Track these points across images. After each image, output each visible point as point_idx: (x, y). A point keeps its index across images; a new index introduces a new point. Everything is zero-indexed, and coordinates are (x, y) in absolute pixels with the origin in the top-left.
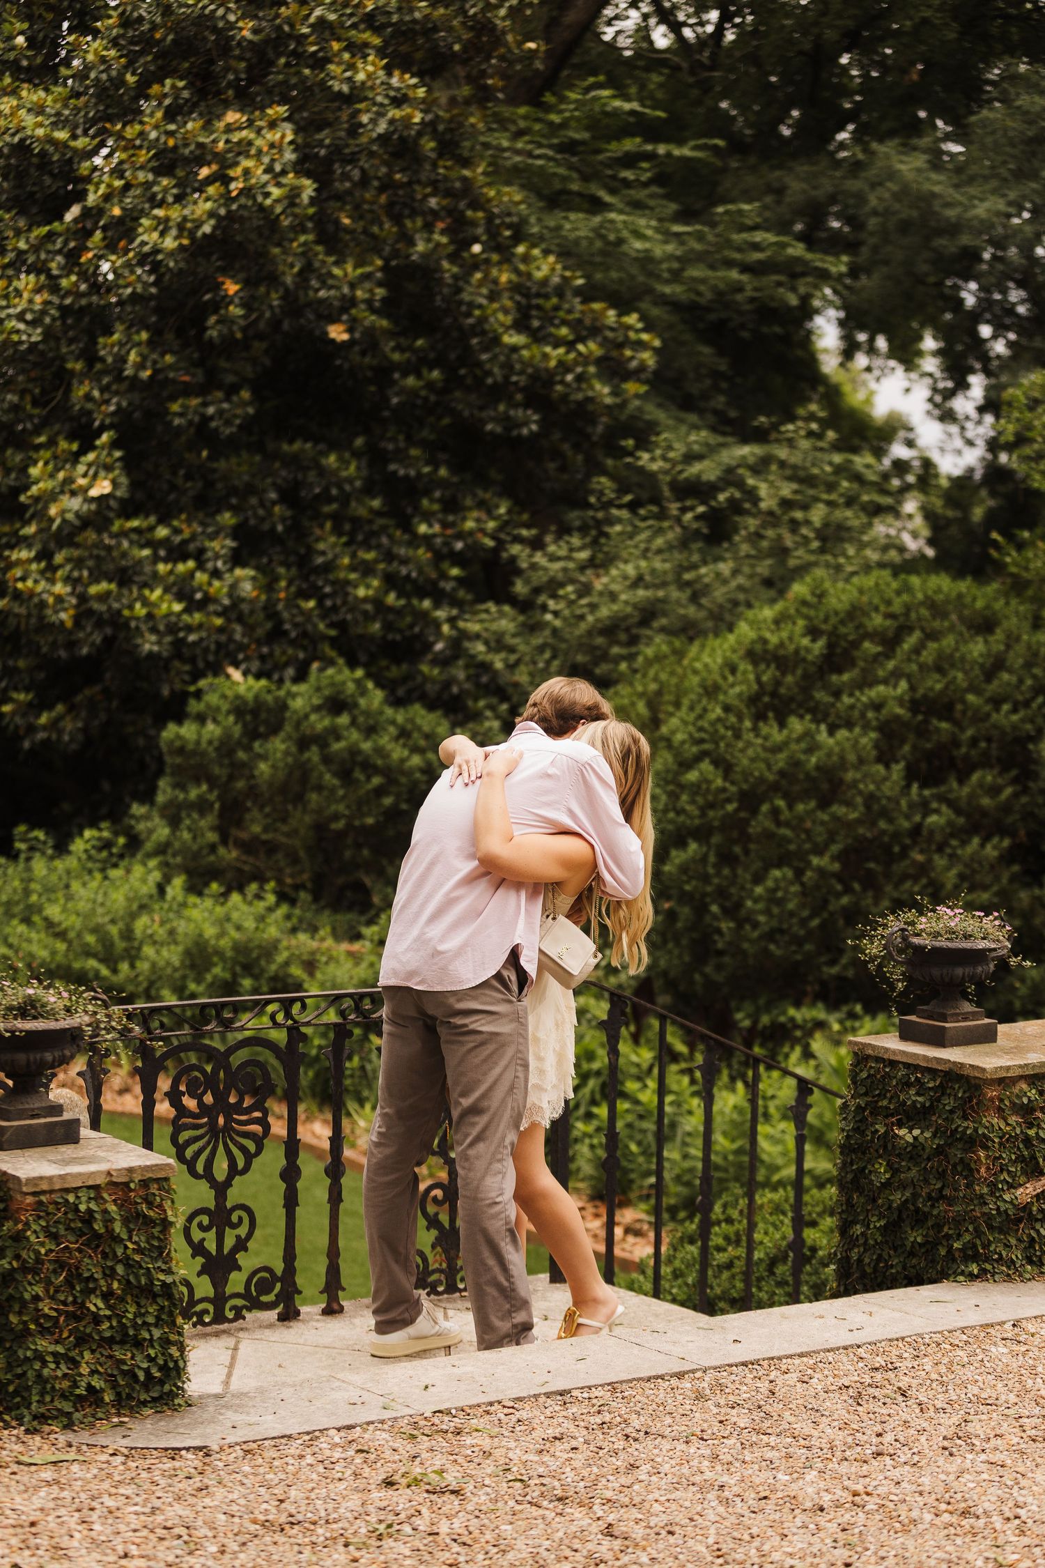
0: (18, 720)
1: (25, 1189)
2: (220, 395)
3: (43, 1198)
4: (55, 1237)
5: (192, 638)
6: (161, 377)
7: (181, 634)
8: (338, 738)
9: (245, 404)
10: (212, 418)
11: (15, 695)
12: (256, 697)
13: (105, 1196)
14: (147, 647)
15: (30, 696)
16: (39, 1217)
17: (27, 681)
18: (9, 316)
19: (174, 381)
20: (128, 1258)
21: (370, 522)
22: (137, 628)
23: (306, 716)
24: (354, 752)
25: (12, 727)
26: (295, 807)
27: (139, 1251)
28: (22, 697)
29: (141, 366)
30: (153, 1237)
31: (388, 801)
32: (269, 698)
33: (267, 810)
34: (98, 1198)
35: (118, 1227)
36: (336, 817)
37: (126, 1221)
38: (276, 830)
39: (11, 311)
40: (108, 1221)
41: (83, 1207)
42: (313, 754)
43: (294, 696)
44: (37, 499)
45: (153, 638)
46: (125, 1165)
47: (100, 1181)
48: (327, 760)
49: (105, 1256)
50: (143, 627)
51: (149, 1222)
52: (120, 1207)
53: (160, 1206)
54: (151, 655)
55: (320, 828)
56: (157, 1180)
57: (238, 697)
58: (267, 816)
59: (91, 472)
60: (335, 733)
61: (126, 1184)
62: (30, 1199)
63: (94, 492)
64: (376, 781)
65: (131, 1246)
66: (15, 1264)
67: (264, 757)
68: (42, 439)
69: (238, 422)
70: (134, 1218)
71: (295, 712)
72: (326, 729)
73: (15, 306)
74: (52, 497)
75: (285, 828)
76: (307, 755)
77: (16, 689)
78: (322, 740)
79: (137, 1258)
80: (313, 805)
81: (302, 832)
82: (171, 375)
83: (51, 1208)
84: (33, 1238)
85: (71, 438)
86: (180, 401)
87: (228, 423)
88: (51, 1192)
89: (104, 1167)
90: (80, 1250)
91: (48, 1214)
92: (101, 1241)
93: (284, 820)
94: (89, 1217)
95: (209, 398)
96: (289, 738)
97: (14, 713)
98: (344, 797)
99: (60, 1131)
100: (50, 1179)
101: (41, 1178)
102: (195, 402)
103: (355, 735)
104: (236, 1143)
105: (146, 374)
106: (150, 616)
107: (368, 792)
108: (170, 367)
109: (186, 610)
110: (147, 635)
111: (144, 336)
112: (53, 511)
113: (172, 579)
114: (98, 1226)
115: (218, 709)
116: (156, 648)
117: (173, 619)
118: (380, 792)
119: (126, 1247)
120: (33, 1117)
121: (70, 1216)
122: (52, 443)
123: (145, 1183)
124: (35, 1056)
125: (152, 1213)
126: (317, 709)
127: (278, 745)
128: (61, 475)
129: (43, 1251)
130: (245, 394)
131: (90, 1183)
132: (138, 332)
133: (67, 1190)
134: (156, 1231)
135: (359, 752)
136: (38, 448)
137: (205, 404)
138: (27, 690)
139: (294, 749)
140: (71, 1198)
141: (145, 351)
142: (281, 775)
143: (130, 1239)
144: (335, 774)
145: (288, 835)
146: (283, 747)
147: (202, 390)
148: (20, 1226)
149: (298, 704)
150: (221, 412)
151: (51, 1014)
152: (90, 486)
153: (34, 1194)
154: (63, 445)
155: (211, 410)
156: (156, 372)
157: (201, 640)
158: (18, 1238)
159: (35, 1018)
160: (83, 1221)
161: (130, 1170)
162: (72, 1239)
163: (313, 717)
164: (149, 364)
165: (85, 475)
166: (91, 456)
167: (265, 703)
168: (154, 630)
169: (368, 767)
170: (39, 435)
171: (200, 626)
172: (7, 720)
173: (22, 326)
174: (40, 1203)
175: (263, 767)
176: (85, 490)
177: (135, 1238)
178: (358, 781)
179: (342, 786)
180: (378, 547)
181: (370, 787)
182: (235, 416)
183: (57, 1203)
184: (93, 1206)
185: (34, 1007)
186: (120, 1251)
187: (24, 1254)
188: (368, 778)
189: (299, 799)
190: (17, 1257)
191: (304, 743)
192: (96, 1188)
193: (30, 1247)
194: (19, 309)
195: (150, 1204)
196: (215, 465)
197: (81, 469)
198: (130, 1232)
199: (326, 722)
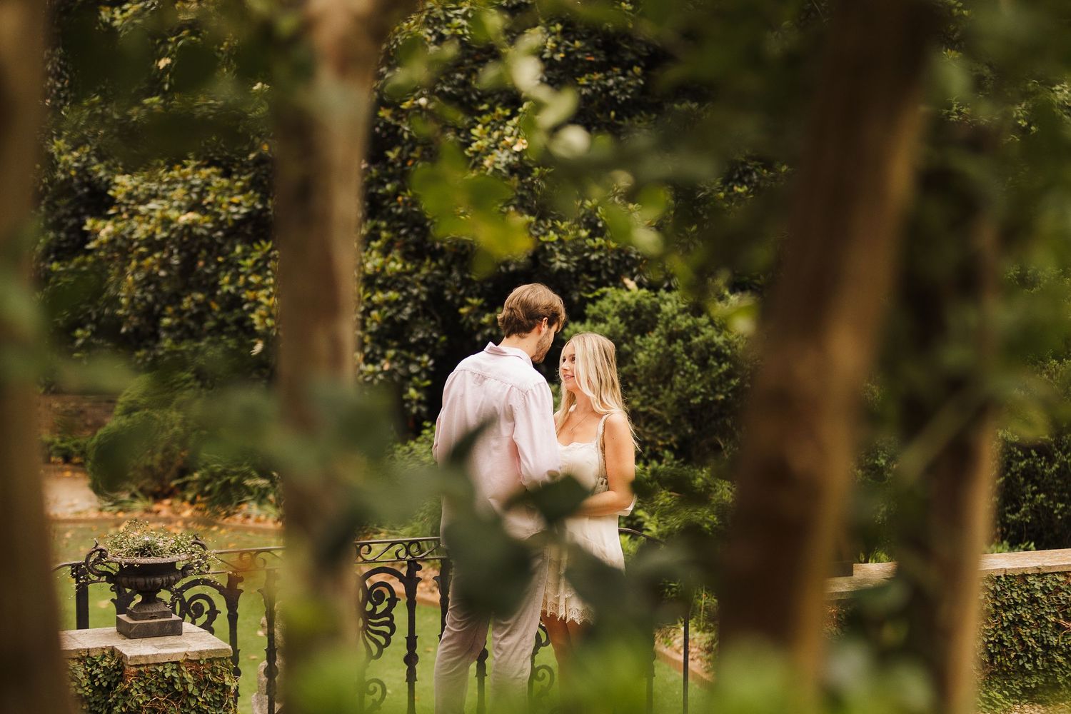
0: (472, 319)
1: (129, 663)
2: (617, 70)
3: (142, 669)
4: (149, 693)
5: (594, 257)
6: (572, 58)
7: (586, 254)
8: (698, 333)
9: (636, 77)
10: (611, 88)
11: (470, 300)
12: (638, 303)
13: (183, 668)
14: (558, 264)
15: (481, 301)
16: (140, 681)
17: (479, 290)
18: (456, 15)
19: (582, 61)
20: (199, 707)
21: (744, 164)
22: (551, 250)
23: (674, 317)
24: (709, 344)
25: (467, 325)
26: (665, 388)
27: (206, 703)
28: (475, 301)
29: (556, 50)
30: (216, 695)
31: (734, 382)
32: (647, 302)
33: (644, 388)
34: (179, 670)
35: (190, 688)
36: (695, 394)
37: (197, 684)
38: (650, 404)
39: (458, 12)
40: (184, 683)
41: (167, 675)
42: (678, 346)
43: (665, 302)
44: (476, 153)
45: (563, 258)
46: (197, 649)
47: (180, 659)
48: (688, 351)
49: (183, 706)
50: (556, 250)
51: (213, 685)
52: (194, 676)
53: (221, 675)
54: (561, 269)
55: (682, 402)
56: (219, 659)
57: (623, 302)
58: (644, 393)
59: (515, 133)
60: (696, 330)
61: (198, 661)
62: (134, 669)
63: (517, 148)
64: (725, 366)
65: (200, 700)
66: (124, 709)
67: (642, 348)
68: (485, 107)
69: (630, 91)
70: (202, 683)
71: (666, 314)
72: (689, 327)
73: (461, 8)
74: (488, 151)
75: (657, 403)
76: (674, 346)
77: (471, 296)
78: (685, 335)
79: (205, 707)
80: (678, 386)
81: (670, 405)
82: (579, 56)
83: (147, 675)
84: (135, 694)
85: (504, 107)
86: (587, 76)
87: (623, 92)
88: (148, 665)
89: (183, 650)
90: (166, 702)
91: (145, 679)
92: (180, 696)
93: (657, 397)
94: (171, 682)
95: (609, 73)
96: (661, 334)
97: (469, 314)
98: (700, 379)
99: (169, 628)
100: (147, 657)
101: (140, 656)
102: (597, 76)
103: (709, 332)
104: (371, 638)
105: (559, 57)
106: (560, 241)
107: (719, 375)
108: (579, 50)
109: (591, 236)
110: (557, 254)
111: (559, 27)
112: (487, 163)
113: (582, 212)
114: (178, 687)
115: (608, 312)
116: (564, 265)
117: (580, 242)
118: (729, 375)
119: (198, 701)
120: (152, 618)
121: (159, 680)
122: (492, 109)
123: (210, 661)
124: (150, 580)
125: (215, 680)
126: (683, 311)
127: (653, 339)
128: (496, 135)
129: (141, 702)
130: (637, 70)
131: (174, 660)
132: (554, 25)
133: (158, 664)
134: (217, 691)
135: (713, 344)
136: (481, 113)
137: (607, 78)
138: (479, 297)
139: (664, 342)
140: (160, 669)
141: (559, 38)
142: (654, 363)
143: (201, 695)
144: (695, 362)
145: (659, 408)
146: (656, 340)
147: (602, 67)
148: (127, 686)
149: (667, 308)
150: (618, 84)
151: (160, 553)
152: (515, 143)
153: (136, 666)
154: (499, 110)
155: (611, 82)
156: (568, 54)
157: (601, 257)
158: (126, 693)
159: (149, 556)
160: (169, 684)
161: (201, 652)
162: (161, 695)
163: (679, 318)
164: (562, 49)
165: (511, 135)
166: (515, 120)
167: (644, 307)
168: (562, 251)
169: (720, 356)
170: (483, 103)
171: (600, 247)
172: (464, 318)
173: (465, 23)
174: (140, 671)
175: (641, 355)
176: (510, 146)
177: (204, 695)
178: (712, 366)
179: (700, 371)
180: (749, 183)
181: (721, 371)
182: (630, 86)
183: (151, 672)
184: (174, 674)
185: (149, 549)
186: (193, 703)
187: (129, 704)
188: (720, 364)
189: (667, 380)
190: (125, 705)
191: (671, 338)
192: (177, 663)
193: (133, 699)
194: (464, 10)
195: (214, 674)
196: (621, 123)
197: (508, 130)
198: (201, 691)
199: (690, 322)
